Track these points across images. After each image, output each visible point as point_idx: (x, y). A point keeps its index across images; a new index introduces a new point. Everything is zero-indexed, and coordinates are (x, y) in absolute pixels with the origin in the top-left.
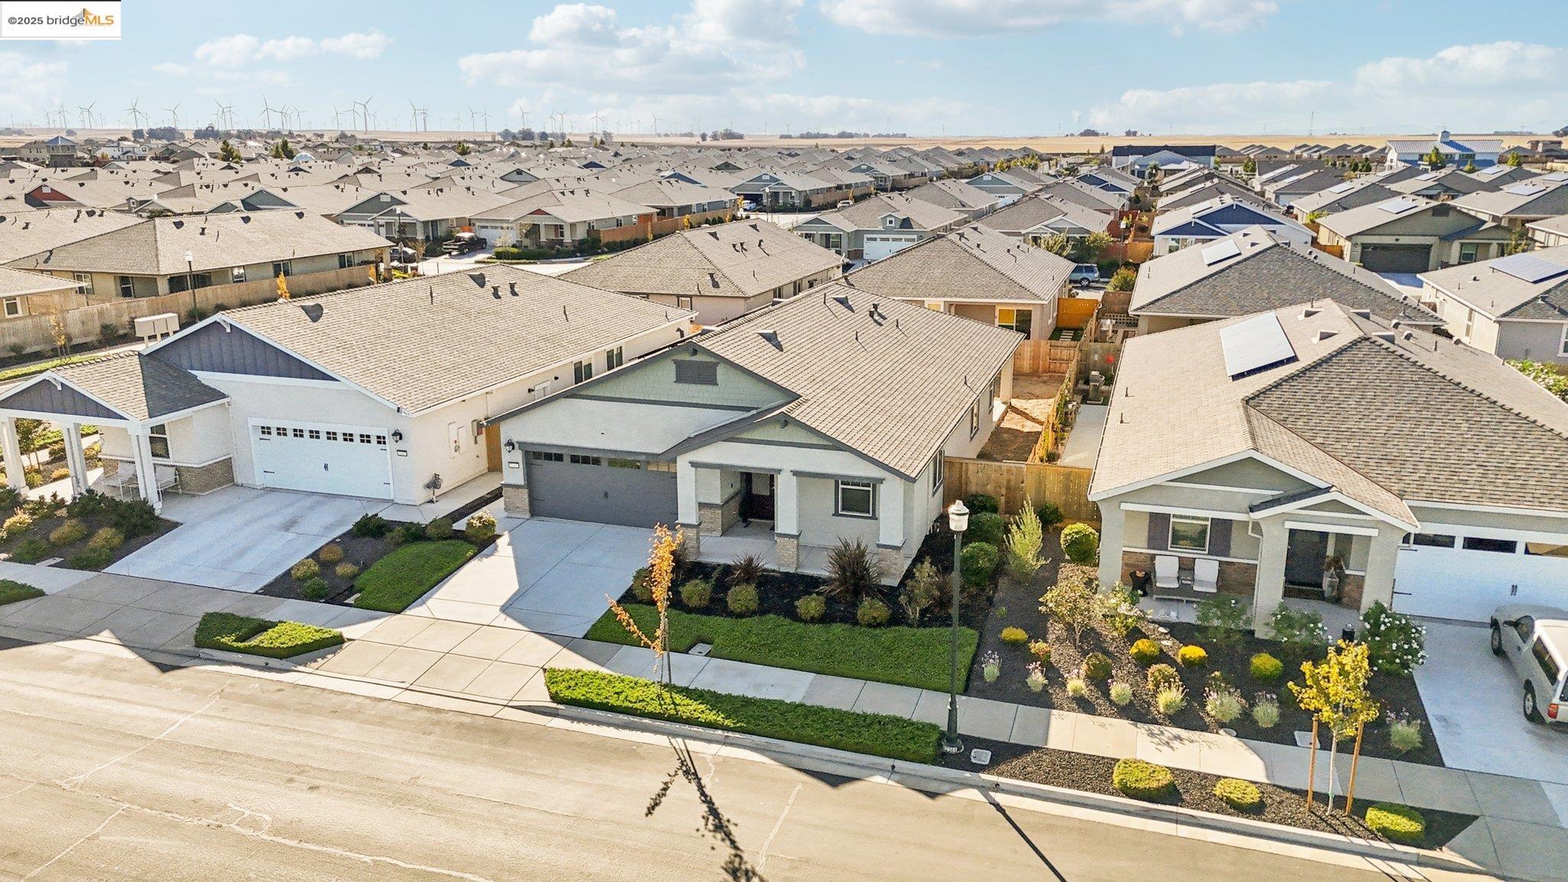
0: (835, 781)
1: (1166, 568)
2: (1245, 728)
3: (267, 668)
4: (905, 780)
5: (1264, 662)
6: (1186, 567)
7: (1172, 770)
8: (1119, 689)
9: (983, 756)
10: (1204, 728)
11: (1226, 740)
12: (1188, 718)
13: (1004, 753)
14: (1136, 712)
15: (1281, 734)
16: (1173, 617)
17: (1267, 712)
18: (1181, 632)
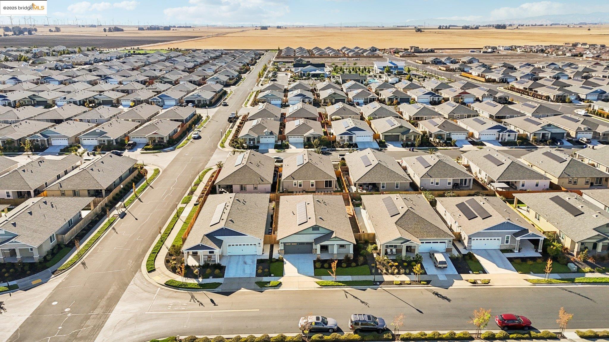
0: (364, 290)
1: (389, 250)
2: (405, 274)
3: (275, 289)
4: (371, 288)
5: (405, 264)
6: (391, 250)
7: (401, 281)
8: (390, 271)
9: (378, 283)
10: (401, 274)
11: (403, 275)
12: (399, 273)
13: (381, 282)
14: (392, 274)
15: (409, 274)
16: (392, 258)
17: (407, 271)
18: (394, 261)
